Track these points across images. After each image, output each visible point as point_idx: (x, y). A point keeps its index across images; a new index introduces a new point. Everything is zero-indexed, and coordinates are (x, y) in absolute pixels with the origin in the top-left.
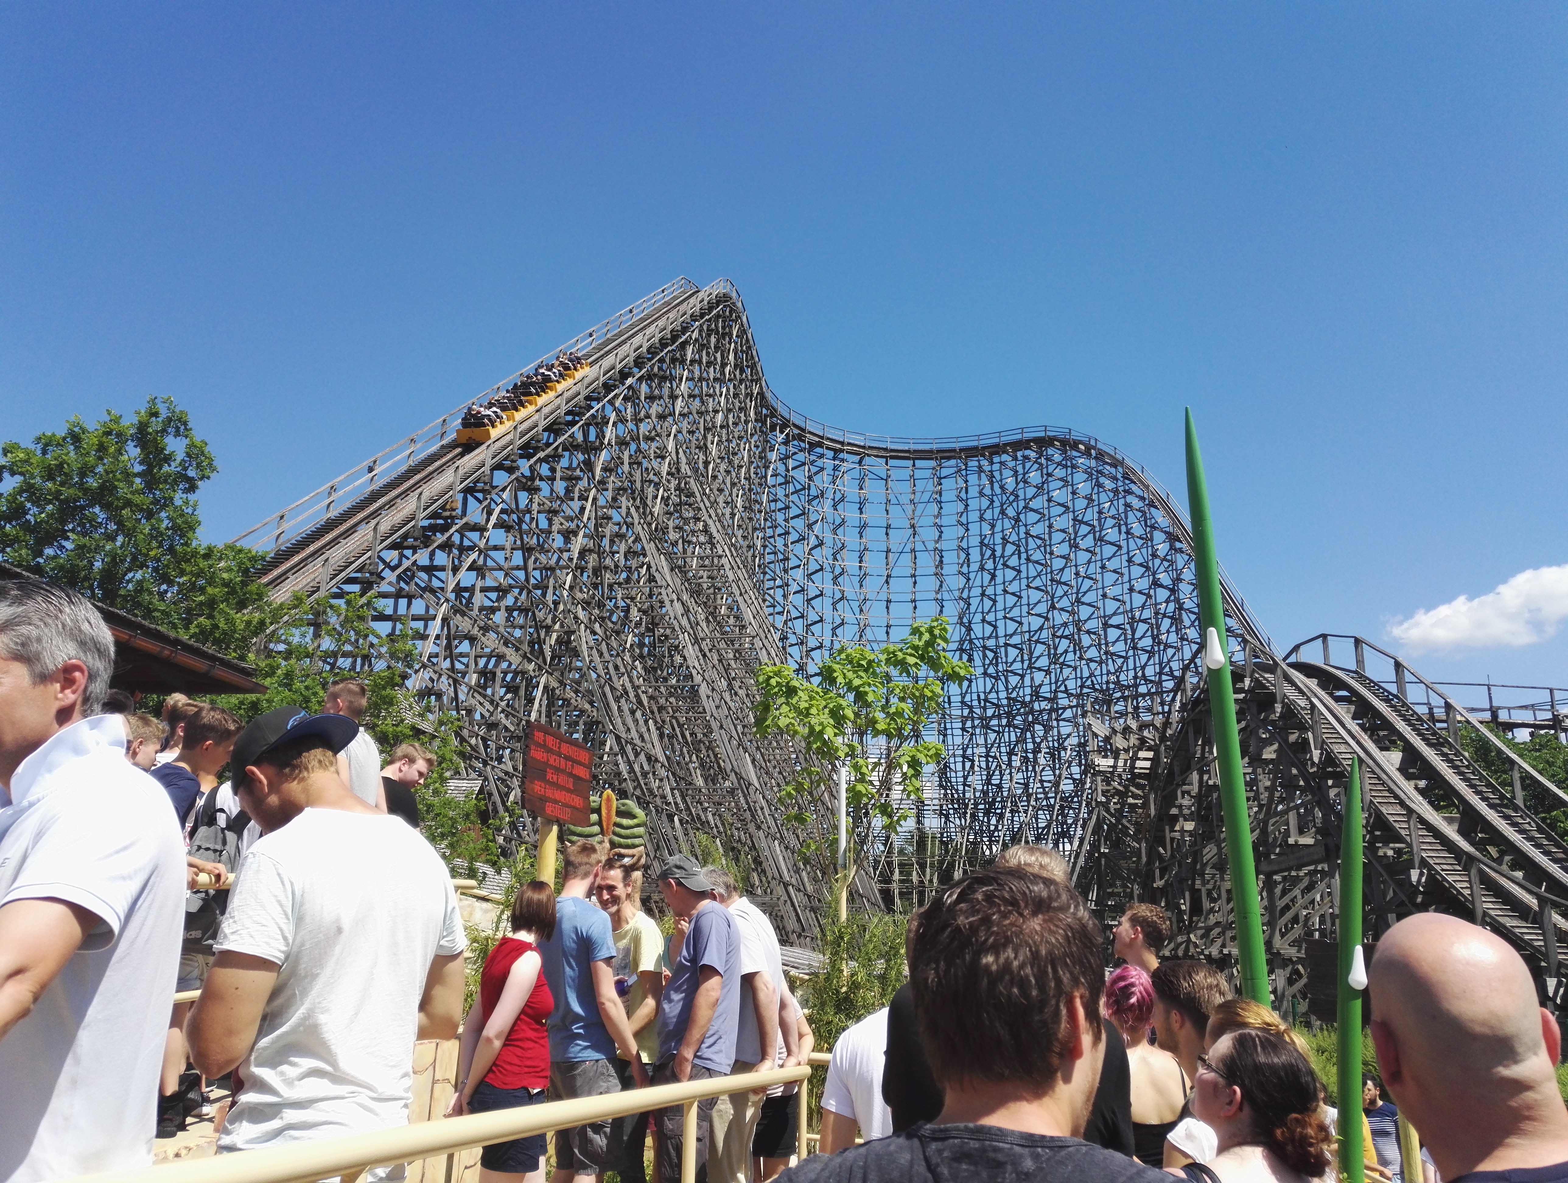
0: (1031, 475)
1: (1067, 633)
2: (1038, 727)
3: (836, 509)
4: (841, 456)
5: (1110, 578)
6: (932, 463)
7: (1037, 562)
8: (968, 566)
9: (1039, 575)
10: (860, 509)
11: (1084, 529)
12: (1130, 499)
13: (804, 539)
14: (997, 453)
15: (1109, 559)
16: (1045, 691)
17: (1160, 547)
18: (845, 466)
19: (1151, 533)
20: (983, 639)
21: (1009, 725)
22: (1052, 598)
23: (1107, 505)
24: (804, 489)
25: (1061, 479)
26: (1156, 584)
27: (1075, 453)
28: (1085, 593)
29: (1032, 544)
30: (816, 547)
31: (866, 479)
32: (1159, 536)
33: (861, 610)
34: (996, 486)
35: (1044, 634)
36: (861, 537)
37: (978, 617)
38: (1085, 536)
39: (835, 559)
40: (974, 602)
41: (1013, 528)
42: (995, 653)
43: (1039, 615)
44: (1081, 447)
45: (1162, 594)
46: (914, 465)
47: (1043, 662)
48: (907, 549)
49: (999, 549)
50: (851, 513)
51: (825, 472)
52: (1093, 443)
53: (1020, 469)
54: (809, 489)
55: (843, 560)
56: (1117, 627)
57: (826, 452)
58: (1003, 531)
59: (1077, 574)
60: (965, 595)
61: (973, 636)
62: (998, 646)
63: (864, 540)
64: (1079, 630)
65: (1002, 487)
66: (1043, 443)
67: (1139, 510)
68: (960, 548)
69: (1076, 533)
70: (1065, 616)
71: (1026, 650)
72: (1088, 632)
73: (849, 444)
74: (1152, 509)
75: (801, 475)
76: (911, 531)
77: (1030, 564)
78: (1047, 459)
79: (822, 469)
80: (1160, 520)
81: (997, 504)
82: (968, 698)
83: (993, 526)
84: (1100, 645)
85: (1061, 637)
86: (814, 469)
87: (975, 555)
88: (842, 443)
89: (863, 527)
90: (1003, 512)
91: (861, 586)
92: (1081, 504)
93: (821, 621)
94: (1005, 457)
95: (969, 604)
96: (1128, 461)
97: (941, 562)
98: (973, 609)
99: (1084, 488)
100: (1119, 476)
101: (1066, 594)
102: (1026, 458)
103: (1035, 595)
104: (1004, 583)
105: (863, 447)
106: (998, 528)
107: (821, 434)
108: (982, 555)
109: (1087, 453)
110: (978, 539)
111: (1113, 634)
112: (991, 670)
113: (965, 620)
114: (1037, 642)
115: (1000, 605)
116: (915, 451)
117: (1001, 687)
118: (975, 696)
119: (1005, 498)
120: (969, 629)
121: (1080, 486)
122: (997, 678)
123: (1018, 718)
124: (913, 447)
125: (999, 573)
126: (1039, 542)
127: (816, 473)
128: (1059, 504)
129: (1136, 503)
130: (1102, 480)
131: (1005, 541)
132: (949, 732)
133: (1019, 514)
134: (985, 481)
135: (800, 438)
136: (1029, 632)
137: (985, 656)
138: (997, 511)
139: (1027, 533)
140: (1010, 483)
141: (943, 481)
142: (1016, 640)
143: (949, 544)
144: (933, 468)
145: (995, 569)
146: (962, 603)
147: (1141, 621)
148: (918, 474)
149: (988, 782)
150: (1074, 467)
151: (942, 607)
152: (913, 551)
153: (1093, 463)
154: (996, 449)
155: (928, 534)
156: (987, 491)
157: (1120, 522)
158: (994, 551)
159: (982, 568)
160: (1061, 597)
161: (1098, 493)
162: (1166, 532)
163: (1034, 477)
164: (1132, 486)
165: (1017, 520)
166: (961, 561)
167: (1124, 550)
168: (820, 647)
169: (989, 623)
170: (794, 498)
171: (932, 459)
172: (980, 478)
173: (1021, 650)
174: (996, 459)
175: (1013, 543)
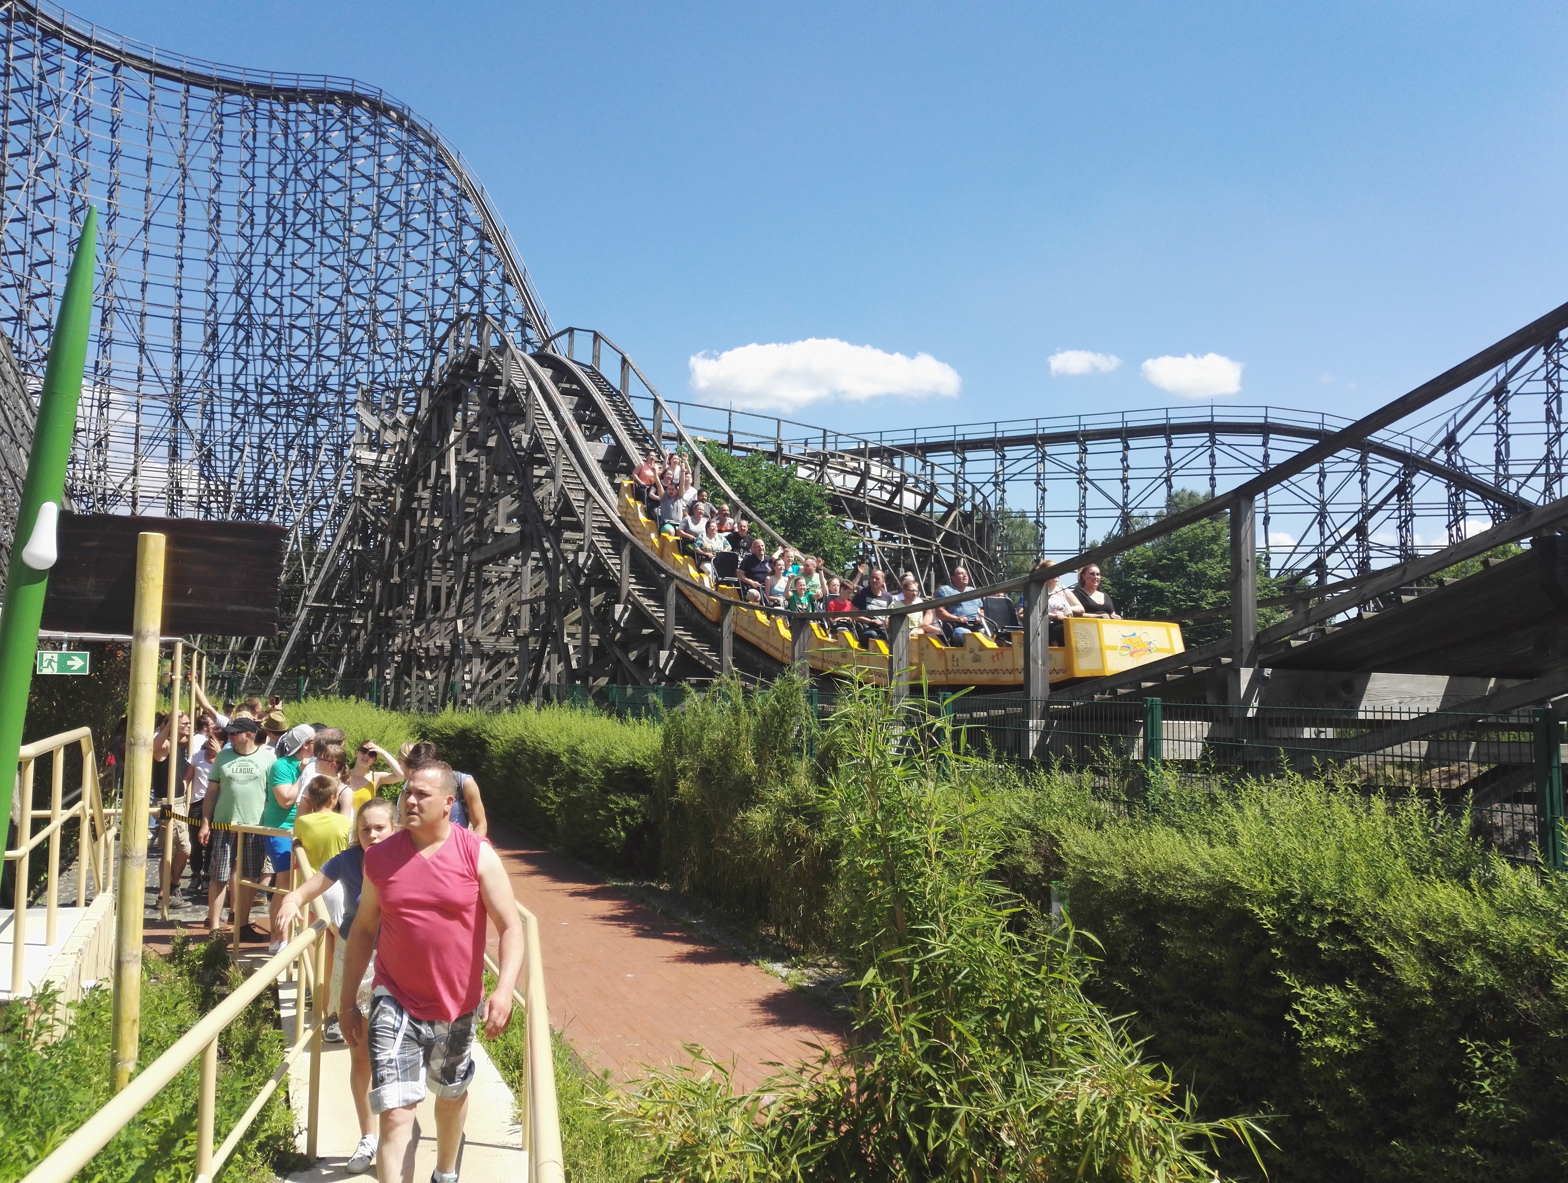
0: (334, 134)
1: (361, 323)
2: (320, 421)
3: (78, 125)
4: (88, 56)
5: (413, 269)
6: (211, 94)
7: (334, 238)
8: (252, 228)
9: (335, 252)
10: (113, 131)
11: (389, 210)
12: (441, 184)
13: (28, 153)
14: (294, 100)
15: (414, 247)
16: (333, 382)
17: (469, 243)
18: (91, 72)
19: (461, 226)
20: (264, 315)
21: (288, 416)
22: (348, 280)
23: (417, 187)
24: (31, 87)
25: (368, 147)
26: (461, 282)
27: (384, 120)
28: (385, 281)
29: (329, 215)
30: (47, 167)
31: (121, 94)
32: (468, 232)
33: (108, 258)
34: (291, 138)
35: (336, 320)
36: (112, 166)
37: (260, 290)
38: (390, 217)
39: (74, 188)
40: (257, 272)
41: (308, 193)
42: (279, 333)
43: (333, 299)
44: (393, 114)
45: (467, 295)
46: (188, 91)
47: (334, 351)
48: (174, 193)
49: (290, 214)
50: (100, 135)
51: (63, 72)
52: (406, 112)
53: (320, 124)
54: (40, 89)
55: (85, 191)
56: (418, 323)
57: (65, 46)
58: (295, 194)
59: (378, 258)
60: (245, 261)
61: (253, 311)
62: (282, 327)
63: (115, 171)
64: (375, 321)
65: (298, 142)
66: (350, 100)
67: (451, 200)
68: (242, 205)
69: (380, 212)
70: (361, 304)
71: (315, 333)
72: (386, 325)
73: (99, 44)
74: (464, 201)
75: (29, 69)
76: (178, 173)
77: (325, 240)
78: (353, 120)
79: (59, 68)
80: (471, 214)
81: (290, 160)
82: (241, 380)
83: (285, 187)
84: (397, 339)
85: (355, 326)
86: (47, 66)
87: (260, 216)
88: (89, 40)
89: (114, 155)
90: (297, 171)
91: (110, 228)
92: (387, 180)
93: (50, 261)
94: (302, 107)
95: (250, 274)
96: (441, 141)
97: (218, 217)
98: (254, 279)
99: (393, 162)
100: (432, 156)
101: (364, 279)
102: (329, 113)
103: (329, 276)
104: (293, 255)
105: (119, 52)
106: (290, 190)
107: (59, 21)
108: (269, 218)
109: (400, 122)
110: (265, 198)
111: (411, 330)
112: (272, 352)
113: (243, 291)
114: (328, 327)
115: (287, 280)
116: (189, 74)
117: (283, 373)
118: (251, 379)
119: (300, 155)
120: (249, 302)
121: (388, 159)
122: (279, 363)
123: (300, 408)
124: (187, 67)
125: (288, 243)
126: (338, 215)
127: (50, 72)
128: (363, 176)
129: (448, 191)
130: (413, 157)
131: (298, 208)
132: (217, 416)
133: (317, 178)
134: (277, 129)
135: (29, 19)
136: (319, 315)
137: (265, 334)
138: (290, 168)
139: (324, 201)
140: (308, 138)
141: (225, 119)
142: (303, 322)
143: (227, 198)
144: (213, 101)
145: (284, 237)
146: (241, 270)
147: (441, 320)
148: (192, 103)
149: (258, 476)
150: (383, 135)
151: (217, 271)
152: (182, 196)
153: (404, 136)
154: (292, 95)
155: (203, 181)
156: (280, 142)
157: (430, 210)
158: (284, 216)
159: (268, 233)
160: (359, 281)
161: (408, 172)
162: (476, 229)
163: (337, 137)
164: (446, 171)
165: (314, 185)
166: (242, 220)
167: (431, 241)
168: (48, 294)
169: (273, 299)
170: (18, 97)
171: (211, 88)
172: (270, 126)
173: (310, 334)
174: (293, 107)
175: (308, 211)
